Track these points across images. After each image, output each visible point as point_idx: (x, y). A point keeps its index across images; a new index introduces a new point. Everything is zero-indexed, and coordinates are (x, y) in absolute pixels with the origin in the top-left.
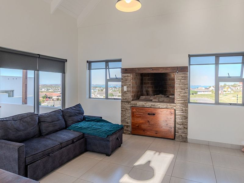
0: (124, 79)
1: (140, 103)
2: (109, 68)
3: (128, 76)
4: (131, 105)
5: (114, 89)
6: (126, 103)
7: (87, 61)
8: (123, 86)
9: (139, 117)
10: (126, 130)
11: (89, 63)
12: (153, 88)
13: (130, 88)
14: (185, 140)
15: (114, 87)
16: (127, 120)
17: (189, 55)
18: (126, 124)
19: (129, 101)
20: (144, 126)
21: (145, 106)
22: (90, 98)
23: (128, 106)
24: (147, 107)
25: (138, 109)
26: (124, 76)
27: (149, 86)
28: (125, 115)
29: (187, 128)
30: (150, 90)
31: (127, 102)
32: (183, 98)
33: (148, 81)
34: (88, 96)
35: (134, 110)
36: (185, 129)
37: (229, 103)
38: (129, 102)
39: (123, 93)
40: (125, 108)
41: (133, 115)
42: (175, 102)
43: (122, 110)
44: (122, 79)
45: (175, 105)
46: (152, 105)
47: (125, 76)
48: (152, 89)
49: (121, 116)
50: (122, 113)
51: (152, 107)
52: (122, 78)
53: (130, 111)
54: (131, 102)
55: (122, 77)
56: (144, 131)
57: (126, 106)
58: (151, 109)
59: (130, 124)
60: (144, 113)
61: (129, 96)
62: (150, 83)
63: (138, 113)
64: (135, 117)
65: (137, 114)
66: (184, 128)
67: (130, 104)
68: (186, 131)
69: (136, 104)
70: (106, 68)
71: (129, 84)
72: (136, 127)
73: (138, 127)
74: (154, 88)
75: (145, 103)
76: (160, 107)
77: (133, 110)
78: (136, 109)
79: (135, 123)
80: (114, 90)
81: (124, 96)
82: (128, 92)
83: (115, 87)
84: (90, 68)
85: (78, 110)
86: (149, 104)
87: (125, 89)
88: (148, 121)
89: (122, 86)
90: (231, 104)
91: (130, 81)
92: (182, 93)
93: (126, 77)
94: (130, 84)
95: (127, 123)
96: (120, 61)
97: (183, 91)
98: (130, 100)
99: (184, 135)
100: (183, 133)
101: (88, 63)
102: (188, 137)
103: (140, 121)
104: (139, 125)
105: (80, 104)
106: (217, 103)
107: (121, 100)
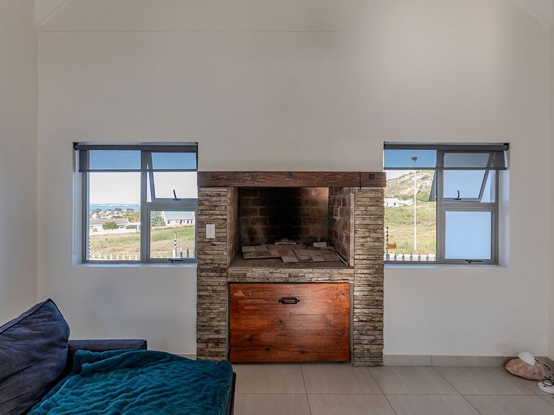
0: (206, 203)
1: (257, 273)
2: (151, 171)
3: (220, 195)
4: (229, 280)
5: (116, 212)
6: (212, 274)
7: (75, 144)
8: (203, 223)
9: (253, 312)
10: (212, 352)
11: (82, 150)
12: (265, 223)
13: (224, 230)
14: (376, 360)
15: (116, 209)
16: (218, 323)
17: (385, 145)
18: (212, 336)
19: (222, 266)
20: (267, 337)
21: (271, 280)
22: (84, 260)
23: (219, 282)
24: (277, 280)
25: (250, 288)
26: (207, 195)
27: (257, 218)
28: (209, 309)
29: (382, 330)
30: (259, 228)
31: (214, 270)
32: (372, 253)
33: (253, 205)
34: (76, 257)
35: (240, 294)
36: (377, 332)
37: (466, 260)
38: (224, 270)
39: (203, 244)
40: (209, 288)
41: (235, 307)
42: (352, 265)
43: (199, 297)
44: (200, 202)
45: (351, 271)
46: (290, 276)
47: (210, 196)
48: (264, 226)
49: (198, 314)
50: (199, 305)
51: (293, 280)
52: (199, 200)
53: (225, 297)
54: (230, 270)
55: (201, 198)
56: (267, 349)
57: (212, 284)
58: (288, 286)
59: (224, 335)
60: (266, 300)
61: (224, 253)
62: (259, 212)
63: (249, 301)
64: (243, 312)
65: (247, 305)
66: (375, 329)
67: (225, 274)
68: (379, 337)
69: (245, 275)
70: (143, 170)
71: (221, 217)
72: (246, 340)
73: (250, 339)
74: (268, 223)
75: (271, 270)
76: (314, 280)
77: (235, 294)
78: (244, 290)
79: (240, 331)
80: (116, 215)
81: (205, 254)
82: (219, 241)
83: (120, 210)
84: (84, 169)
85: (42, 336)
86: (281, 273)
87: (211, 231)
88: (281, 321)
89: (201, 225)
90: (470, 261)
91: (226, 210)
92: (368, 239)
93: (214, 199)
94: (225, 217)
95: (218, 332)
96: (193, 148)
97: (373, 235)
98: (225, 264)
99: (375, 347)
100: (372, 342)
101: (77, 152)
102: (386, 352)
103: (258, 322)
104: (252, 336)
105: (50, 300)
106: (441, 260)
107: (195, 266)
